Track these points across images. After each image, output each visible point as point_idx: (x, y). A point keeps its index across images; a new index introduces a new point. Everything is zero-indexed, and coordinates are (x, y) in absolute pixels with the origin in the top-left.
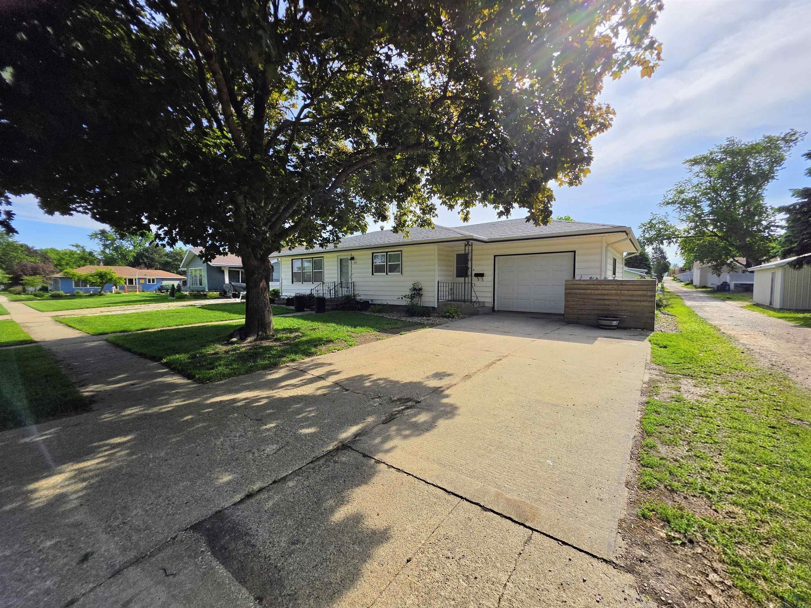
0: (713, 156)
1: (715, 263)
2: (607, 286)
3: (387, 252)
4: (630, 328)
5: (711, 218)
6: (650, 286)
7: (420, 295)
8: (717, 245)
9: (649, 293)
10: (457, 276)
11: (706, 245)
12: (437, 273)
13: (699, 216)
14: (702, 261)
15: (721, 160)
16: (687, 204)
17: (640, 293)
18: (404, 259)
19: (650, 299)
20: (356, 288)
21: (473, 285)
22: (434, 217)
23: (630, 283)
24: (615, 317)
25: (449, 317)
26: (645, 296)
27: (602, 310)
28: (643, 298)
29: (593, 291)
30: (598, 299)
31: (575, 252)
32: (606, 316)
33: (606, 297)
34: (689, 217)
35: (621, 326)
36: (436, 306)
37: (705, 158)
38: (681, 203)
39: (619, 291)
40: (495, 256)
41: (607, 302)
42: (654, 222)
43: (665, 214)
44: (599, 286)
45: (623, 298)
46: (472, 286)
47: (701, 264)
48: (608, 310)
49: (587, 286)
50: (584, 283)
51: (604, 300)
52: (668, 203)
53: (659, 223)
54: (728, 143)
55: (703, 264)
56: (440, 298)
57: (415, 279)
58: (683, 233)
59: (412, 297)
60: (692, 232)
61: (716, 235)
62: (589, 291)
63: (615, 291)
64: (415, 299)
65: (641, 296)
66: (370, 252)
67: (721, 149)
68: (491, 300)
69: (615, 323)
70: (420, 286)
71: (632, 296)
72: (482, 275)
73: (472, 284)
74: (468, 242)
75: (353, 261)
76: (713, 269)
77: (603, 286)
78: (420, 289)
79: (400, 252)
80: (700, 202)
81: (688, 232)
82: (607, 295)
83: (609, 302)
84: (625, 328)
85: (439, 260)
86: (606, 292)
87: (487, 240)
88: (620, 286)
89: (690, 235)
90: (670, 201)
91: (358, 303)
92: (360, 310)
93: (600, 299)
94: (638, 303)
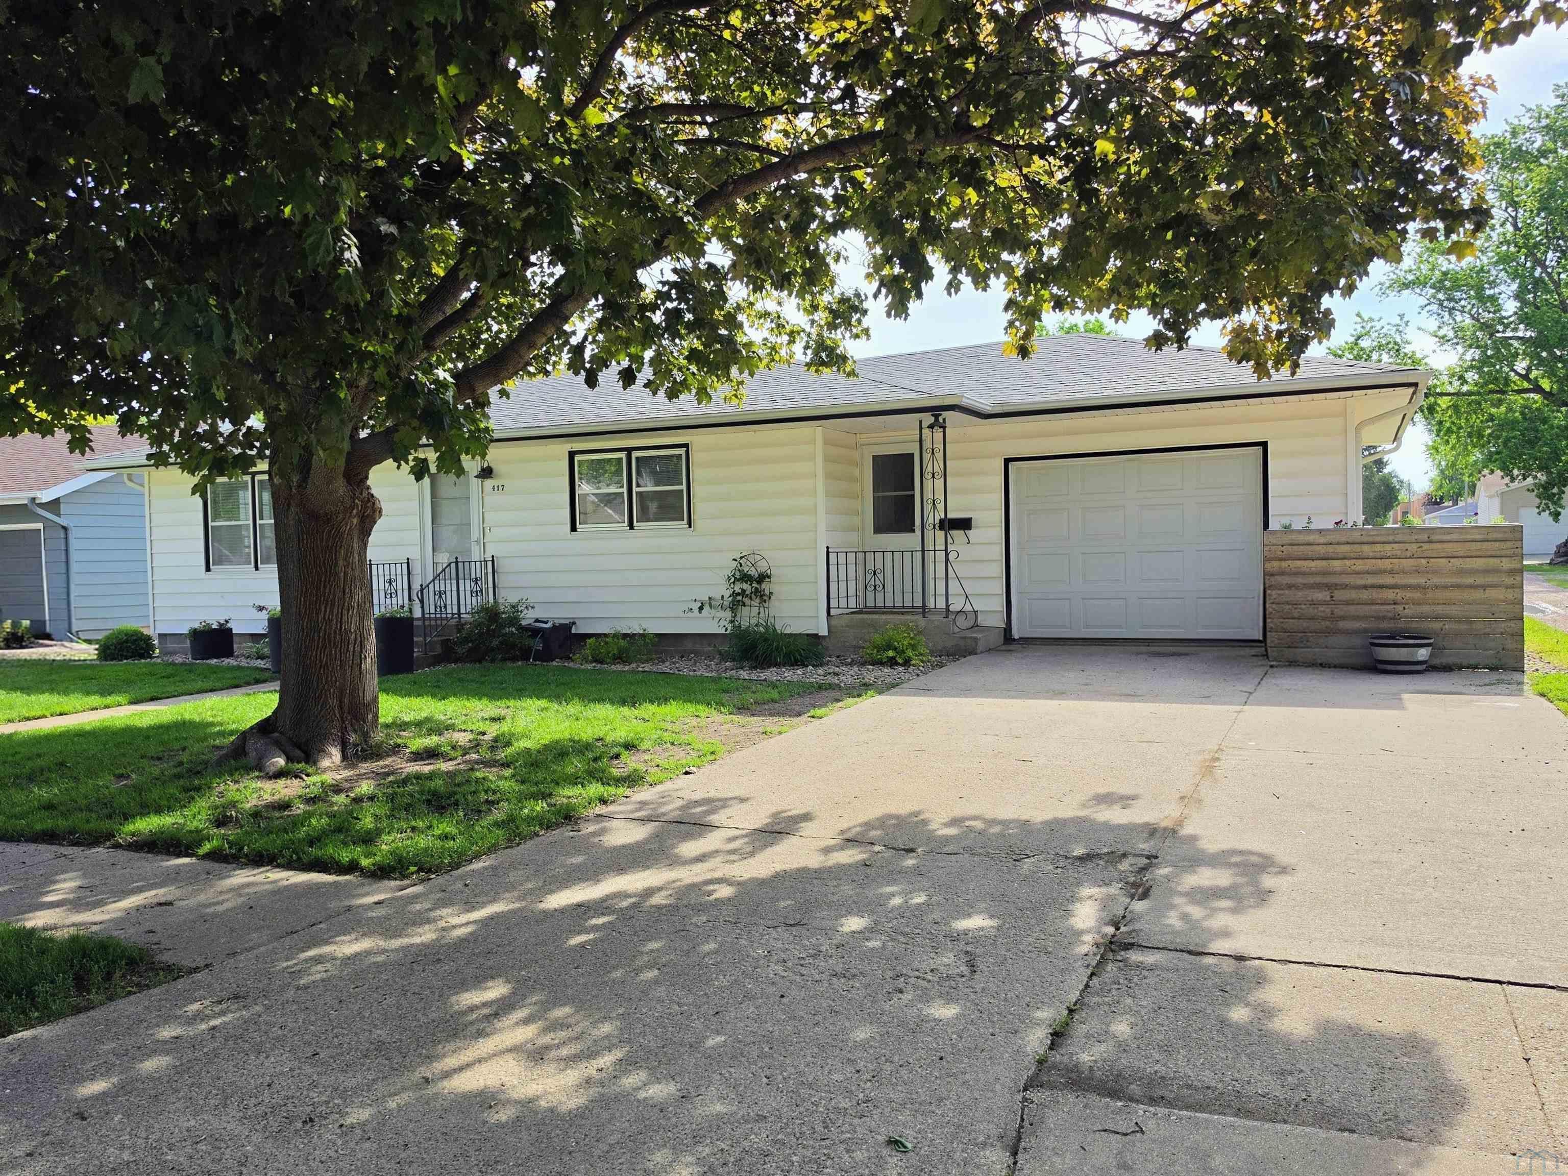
0: (1520, 140)
1: (1542, 477)
2: (1388, 547)
3: (629, 451)
4: (1460, 668)
5: (1520, 334)
6: (1509, 544)
7: (763, 597)
8: (1545, 421)
9: (1506, 564)
10: (878, 530)
11: (1515, 422)
12: (822, 521)
13: (1488, 328)
14: (1507, 471)
15: (1543, 153)
16: (1458, 288)
17: (1479, 563)
18: (697, 473)
19: (1509, 581)
20: (502, 581)
21: (952, 556)
22: (857, 336)
23: (1454, 537)
24: (1419, 638)
25: (892, 662)
26: (1496, 571)
27: (1378, 618)
28: (1490, 579)
29: (1347, 562)
30: (1365, 587)
31: (1264, 445)
32: (1393, 637)
33: (1389, 580)
34: (1462, 329)
35: (1436, 662)
36: (824, 632)
37: (1498, 145)
38: (1439, 286)
39: (1424, 561)
40: (1007, 461)
41: (1390, 595)
42: (1365, 343)
43: (1397, 320)
44: (1366, 549)
45: (1436, 580)
46: (947, 560)
47: (1507, 480)
48: (1396, 618)
49: (1330, 549)
50: (1322, 540)
51: (1381, 587)
52: (1406, 285)
53: (1380, 347)
54: (1558, 102)
55: (1513, 479)
56: (834, 603)
57: (742, 545)
58: (1445, 379)
59: (736, 603)
60: (1472, 376)
61: (1538, 389)
62: (1336, 564)
63: (1412, 562)
64: (745, 611)
65: (1487, 571)
66: (562, 448)
67: (1539, 120)
68: (999, 604)
69: (1423, 654)
70: (762, 567)
71: (1461, 572)
72: (964, 524)
73: (947, 555)
74: (936, 417)
75: (489, 483)
76: (1539, 496)
77: (1378, 547)
78: (763, 578)
79: (682, 451)
80: (1493, 284)
81: (1461, 378)
82: (1391, 572)
83: (1399, 595)
84: (1447, 669)
85: (828, 475)
86: (1386, 564)
87: (988, 409)
88: (1426, 546)
89: (1465, 388)
90: (1411, 277)
91: (533, 632)
92: (545, 656)
93: (1373, 586)
94: (1478, 595)
